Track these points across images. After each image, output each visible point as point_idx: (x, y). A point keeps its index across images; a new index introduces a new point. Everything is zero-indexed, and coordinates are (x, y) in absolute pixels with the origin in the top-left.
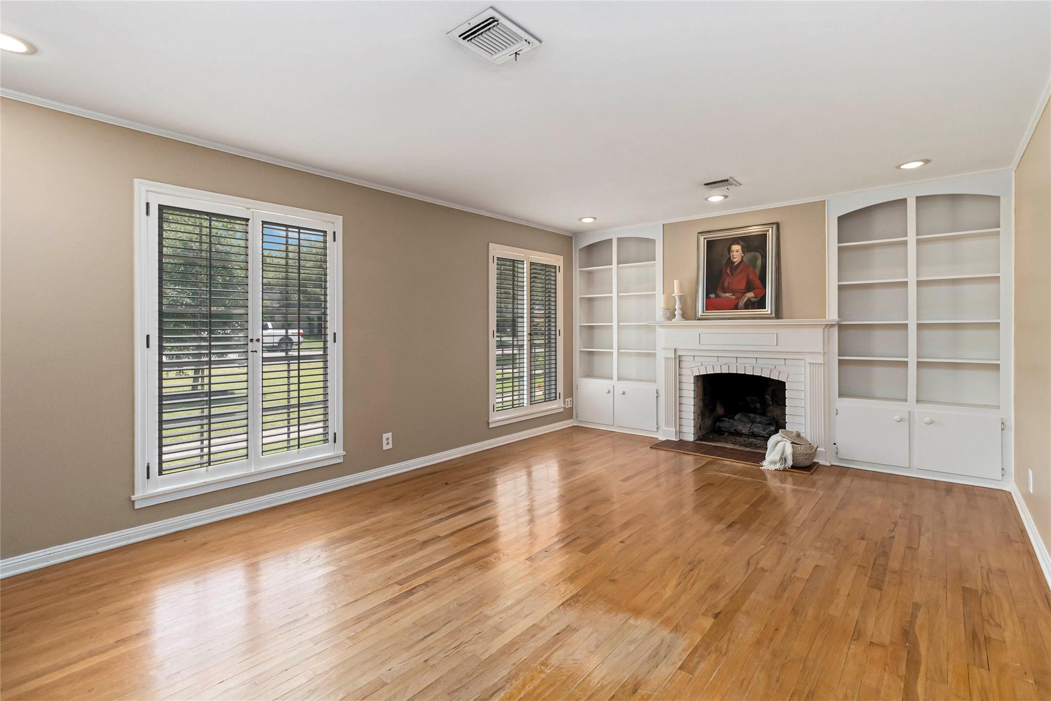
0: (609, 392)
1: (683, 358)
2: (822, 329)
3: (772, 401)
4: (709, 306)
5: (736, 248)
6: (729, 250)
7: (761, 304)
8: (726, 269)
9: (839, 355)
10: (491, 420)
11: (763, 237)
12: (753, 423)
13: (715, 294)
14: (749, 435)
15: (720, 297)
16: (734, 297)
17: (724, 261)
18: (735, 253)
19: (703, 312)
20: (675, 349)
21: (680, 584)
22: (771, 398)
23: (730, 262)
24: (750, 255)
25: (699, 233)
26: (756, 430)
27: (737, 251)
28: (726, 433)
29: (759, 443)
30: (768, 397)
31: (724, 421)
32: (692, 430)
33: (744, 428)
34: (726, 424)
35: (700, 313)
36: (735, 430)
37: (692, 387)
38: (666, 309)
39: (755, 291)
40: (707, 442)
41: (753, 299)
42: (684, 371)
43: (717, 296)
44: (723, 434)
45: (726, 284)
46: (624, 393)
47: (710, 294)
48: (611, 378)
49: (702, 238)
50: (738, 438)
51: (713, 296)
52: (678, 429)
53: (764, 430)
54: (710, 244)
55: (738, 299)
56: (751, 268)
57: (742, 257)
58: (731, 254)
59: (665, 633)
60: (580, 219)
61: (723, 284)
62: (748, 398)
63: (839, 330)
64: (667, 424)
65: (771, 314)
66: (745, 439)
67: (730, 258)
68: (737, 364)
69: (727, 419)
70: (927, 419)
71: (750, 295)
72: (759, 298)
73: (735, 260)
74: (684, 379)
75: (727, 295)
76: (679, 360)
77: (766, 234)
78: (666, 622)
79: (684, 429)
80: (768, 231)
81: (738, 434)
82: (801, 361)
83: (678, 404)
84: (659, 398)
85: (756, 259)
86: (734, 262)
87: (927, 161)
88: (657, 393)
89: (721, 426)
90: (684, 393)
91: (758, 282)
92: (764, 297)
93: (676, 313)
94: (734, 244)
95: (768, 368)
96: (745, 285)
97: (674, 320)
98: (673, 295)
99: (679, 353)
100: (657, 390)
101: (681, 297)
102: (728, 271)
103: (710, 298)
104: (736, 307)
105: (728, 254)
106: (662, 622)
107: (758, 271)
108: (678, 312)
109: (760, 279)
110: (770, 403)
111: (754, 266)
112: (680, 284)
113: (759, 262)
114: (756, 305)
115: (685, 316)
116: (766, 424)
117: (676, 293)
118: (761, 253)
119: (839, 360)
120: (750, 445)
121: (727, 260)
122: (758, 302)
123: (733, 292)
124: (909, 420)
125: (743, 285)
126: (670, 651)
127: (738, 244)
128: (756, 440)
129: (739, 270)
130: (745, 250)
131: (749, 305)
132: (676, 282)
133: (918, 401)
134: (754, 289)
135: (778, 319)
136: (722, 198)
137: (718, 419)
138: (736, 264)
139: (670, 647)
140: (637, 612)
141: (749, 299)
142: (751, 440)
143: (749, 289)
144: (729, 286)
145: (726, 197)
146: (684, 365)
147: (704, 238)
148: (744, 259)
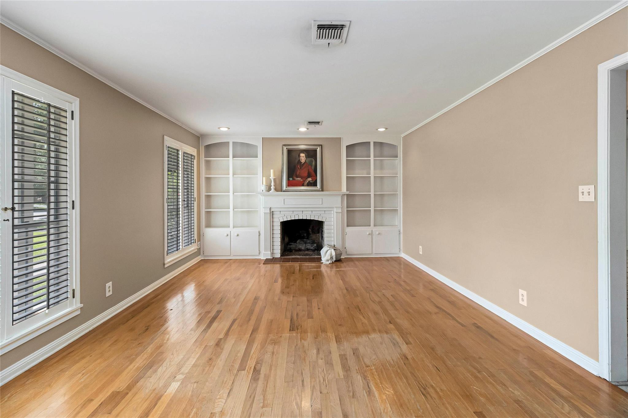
0: (227, 235)
1: (274, 213)
2: (341, 197)
3: (312, 232)
4: (289, 184)
5: (302, 155)
6: (299, 156)
7: (315, 184)
8: (298, 166)
9: (347, 208)
10: (166, 262)
11: (315, 151)
12: (306, 244)
13: (292, 178)
14: (305, 250)
15: (295, 180)
16: (302, 180)
17: (297, 161)
18: (302, 158)
19: (286, 187)
20: (271, 208)
22: (312, 230)
23: (299, 162)
24: (310, 159)
25: (283, 145)
26: (308, 247)
27: (303, 157)
28: (294, 251)
29: (310, 253)
30: (310, 230)
31: (291, 244)
32: (279, 251)
33: (303, 247)
34: (293, 246)
35: (284, 188)
36: (299, 248)
37: (279, 228)
38: (266, 186)
39: (312, 177)
40: (286, 256)
41: (311, 182)
42: (275, 220)
43: (293, 179)
44: (292, 252)
45: (298, 173)
46: (238, 235)
47: (289, 178)
48: (229, 227)
49: (285, 148)
50: (300, 252)
51: (291, 179)
52: (272, 252)
53: (312, 246)
54: (290, 152)
55: (304, 181)
56: (310, 166)
57: (306, 160)
58: (300, 158)
60: (219, 128)
61: (296, 174)
62: (301, 232)
63: (347, 197)
64: (266, 250)
65: (320, 189)
66: (303, 252)
67: (299, 160)
68: (303, 214)
69: (293, 243)
70: (377, 233)
71: (310, 179)
72: (314, 181)
73: (302, 161)
74: (275, 224)
75: (298, 179)
76: (272, 213)
77: (317, 150)
79: (275, 251)
80: (318, 148)
81: (300, 250)
82: (332, 211)
83: (272, 238)
84: (260, 236)
85: (312, 161)
86: (302, 162)
87: (386, 129)
88: (259, 233)
89: (291, 247)
90: (275, 232)
91: (313, 173)
92: (316, 181)
93: (272, 188)
94: (301, 153)
95: (318, 215)
96: (307, 174)
97: (270, 192)
98: (270, 178)
99: (272, 210)
100: (259, 231)
101: (275, 180)
102: (299, 167)
103: (290, 180)
104: (303, 185)
105: (298, 157)
107: (313, 168)
108: (272, 187)
109: (314, 172)
110: (311, 233)
111: (311, 165)
112: (274, 172)
113: (314, 163)
114: (313, 184)
115: (276, 190)
116: (312, 243)
117: (272, 177)
118: (315, 160)
119: (347, 210)
120: (307, 255)
121: (298, 161)
122: (314, 183)
123: (302, 178)
124: (371, 234)
125: (306, 174)
127: (304, 153)
128: (308, 252)
129: (304, 166)
130: (307, 157)
131: (309, 184)
132: (272, 171)
133: (375, 226)
134: (311, 177)
135: (322, 191)
136: (306, 129)
137: (288, 244)
138: (302, 163)
141: (309, 182)
142: (306, 252)
143: (309, 176)
144: (299, 174)
145: (308, 129)
146: (275, 216)
147: (286, 148)
148: (306, 161)
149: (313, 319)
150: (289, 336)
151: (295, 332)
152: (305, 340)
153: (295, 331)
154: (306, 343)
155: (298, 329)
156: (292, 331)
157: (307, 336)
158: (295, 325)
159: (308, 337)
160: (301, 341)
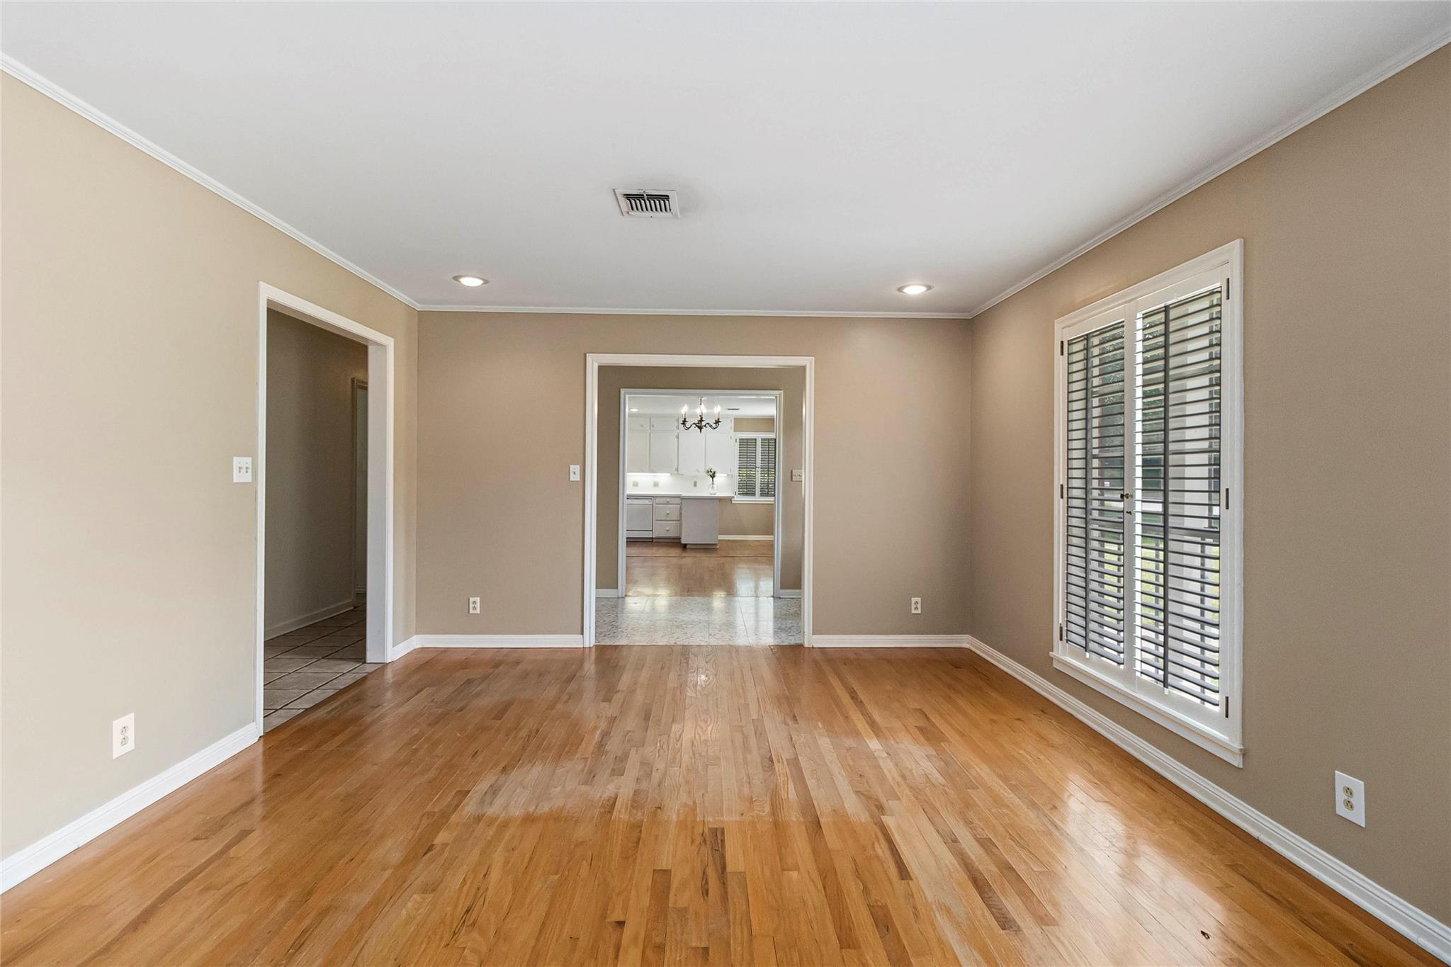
21: (485, 876)
59: (491, 811)
78: (492, 821)
106: (496, 819)
126: (482, 799)
139: (482, 802)
140: (529, 819)
149: (655, 868)
150: (722, 816)
151: (710, 826)
152: (685, 805)
153: (710, 829)
154: (684, 797)
155: (703, 834)
156: (717, 829)
157: (678, 814)
158: (712, 849)
159: (678, 811)
160: (694, 802)
